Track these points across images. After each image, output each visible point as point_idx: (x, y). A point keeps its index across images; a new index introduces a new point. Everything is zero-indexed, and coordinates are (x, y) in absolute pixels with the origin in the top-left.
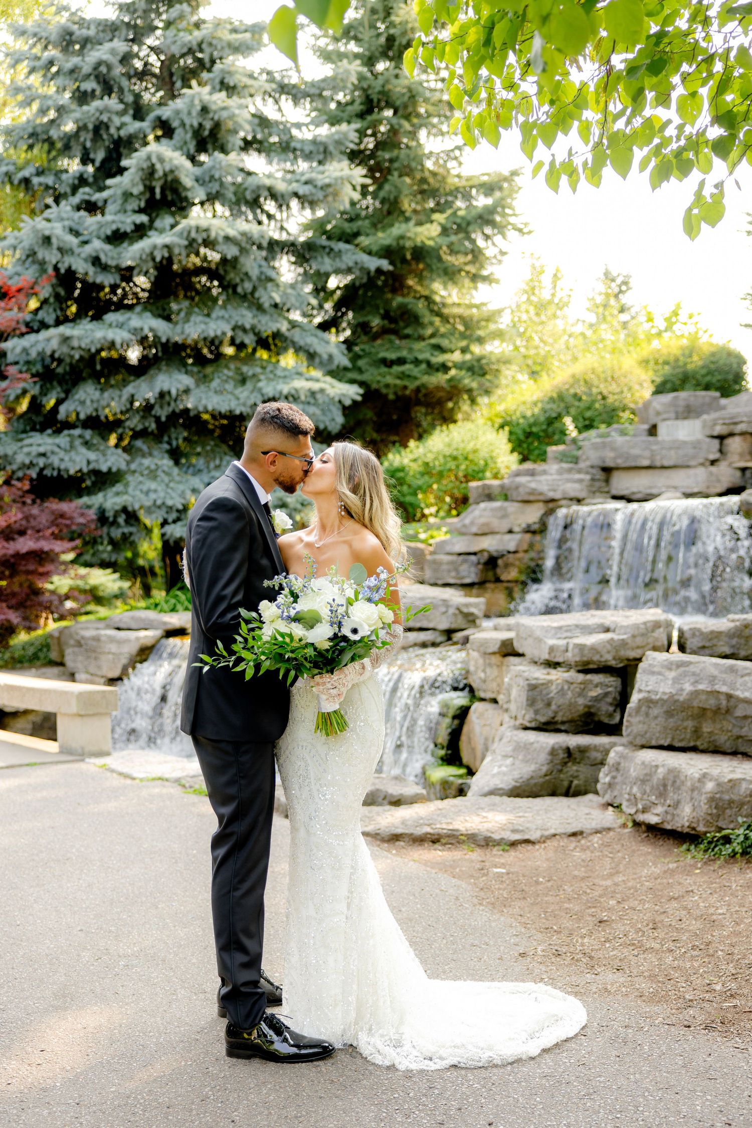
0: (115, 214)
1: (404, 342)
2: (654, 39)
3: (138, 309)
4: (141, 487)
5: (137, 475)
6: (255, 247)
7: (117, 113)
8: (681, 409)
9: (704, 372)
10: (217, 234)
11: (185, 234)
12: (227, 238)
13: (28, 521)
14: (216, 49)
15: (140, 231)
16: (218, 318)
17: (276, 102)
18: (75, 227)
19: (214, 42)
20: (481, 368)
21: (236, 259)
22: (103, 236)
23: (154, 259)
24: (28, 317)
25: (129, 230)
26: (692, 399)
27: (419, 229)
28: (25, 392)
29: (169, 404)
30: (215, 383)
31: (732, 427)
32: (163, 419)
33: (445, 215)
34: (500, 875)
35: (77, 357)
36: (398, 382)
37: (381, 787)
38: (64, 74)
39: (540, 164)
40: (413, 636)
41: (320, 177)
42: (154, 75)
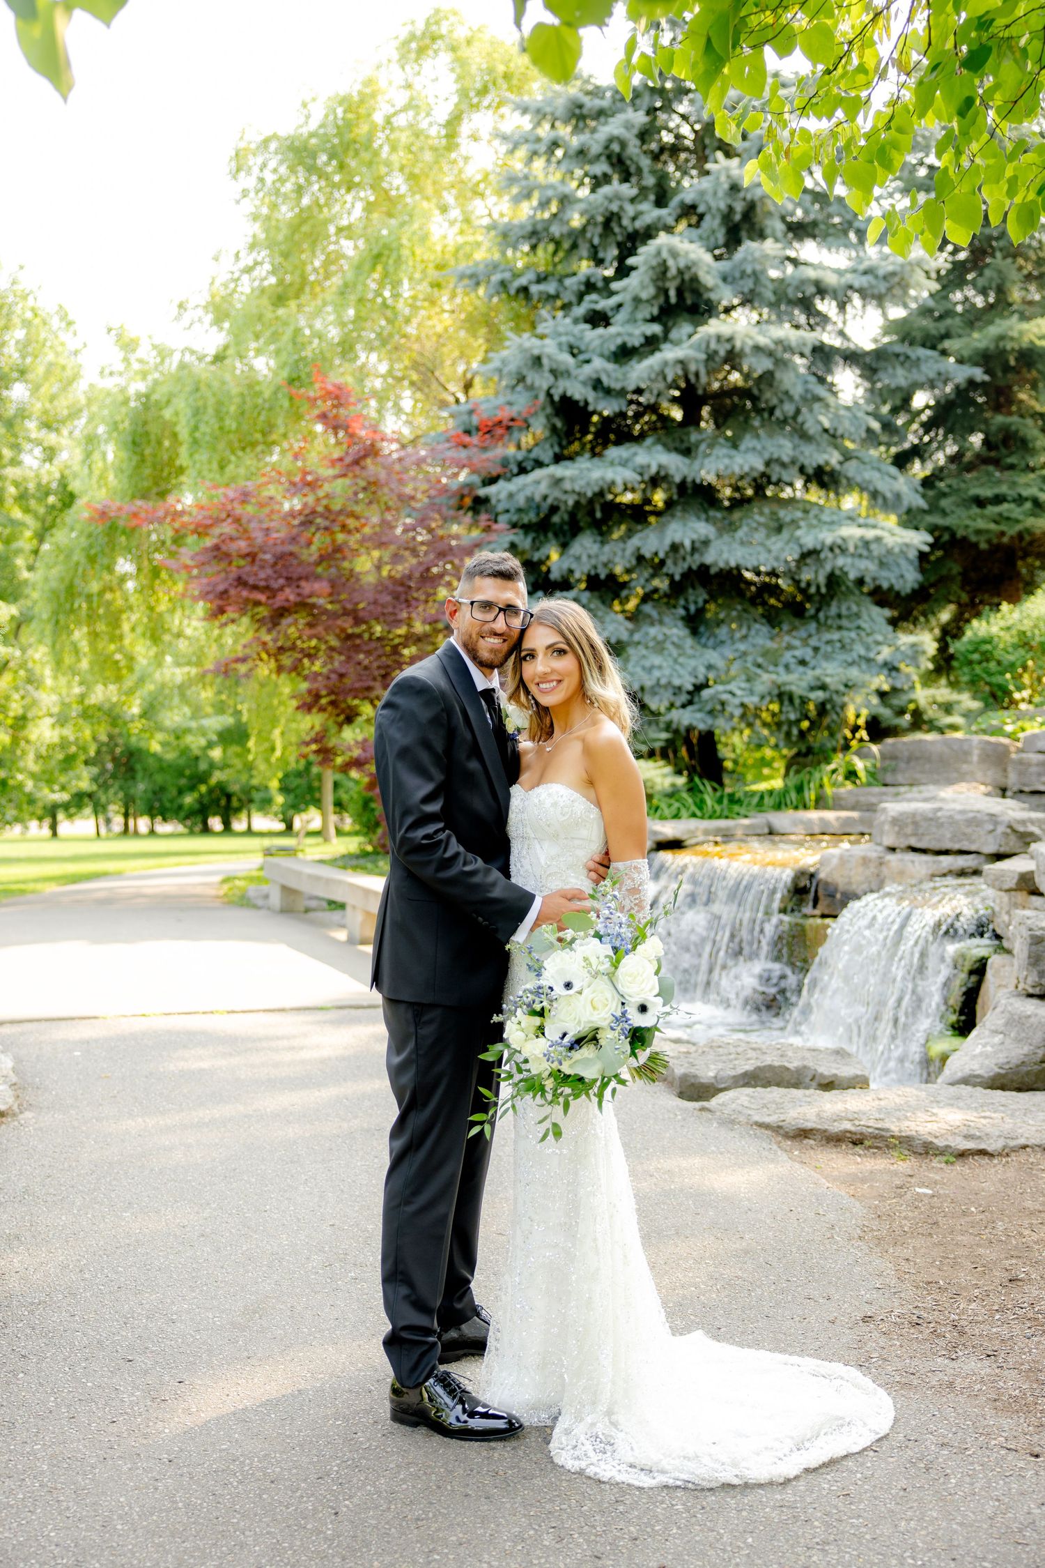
0: (623, 325)
1: (1007, 474)
3: (649, 441)
5: (640, 647)
6: (794, 355)
7: (630, 200)
10: (743, 343)
11: (704, 346)
12: (757, 349)
15: (652, 344)
16: (747, 450)
18: (574, 344)
21: (771, 375)
22: (606, 353)
23: (665, 378)
24: (520, 456)
25: (637, 344)
27: (1025, 326)
29: (684, 559)
30: (740, 533)
32: (677, 578)
34: (920, 1197)
35: (571, 502)
36: (992, 526)
37: (811, 1064)
38: (571, 158)
40: (946, 861)
41: (883, 263)
42: (687, 149)
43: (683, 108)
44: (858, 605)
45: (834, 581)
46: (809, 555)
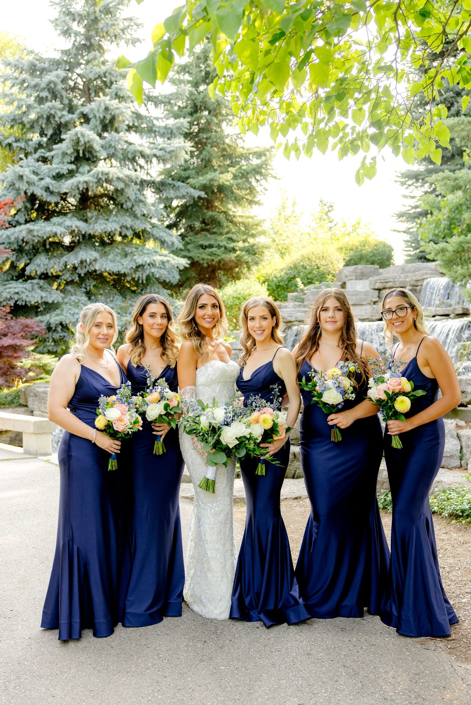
0: (58, 164)
1: (212, 235)
2: (339, 82)
3: (70, 215)
4: (69, 311)
5: (68, 305)
6: (133, 184)
7: (59, 109)
8: (358, 274)
9: (371, 254)
10: (113, 176)
11: (96, 176)
12: (118, 178)
13: (9, 329)
14: (113, 76)
15: (71, 173)
16: (113, 221)
17: (146, 105)
18: (36, 170)
19: (112, 72)
20: (253, 250)
21: (123, 190)
22: (51, 176)
23: (78, 189)
24: (10, 219)
25: (65, 173)
26: (364, 269)
27: (221, 176)
28: (7, 259)
29: (86, 267)
30: (111, 256)
31: (385, 284)
32: (82, 275)
33: (235, 169)
35: (36, 241)
36: (209, 257)
38: (31, 88)
39: (281, 144)
41: (169, 146)
42: (80, 89)
43: (78, 71)
44: (158, 289)
45: (148, 278)
46: (139, 267)
